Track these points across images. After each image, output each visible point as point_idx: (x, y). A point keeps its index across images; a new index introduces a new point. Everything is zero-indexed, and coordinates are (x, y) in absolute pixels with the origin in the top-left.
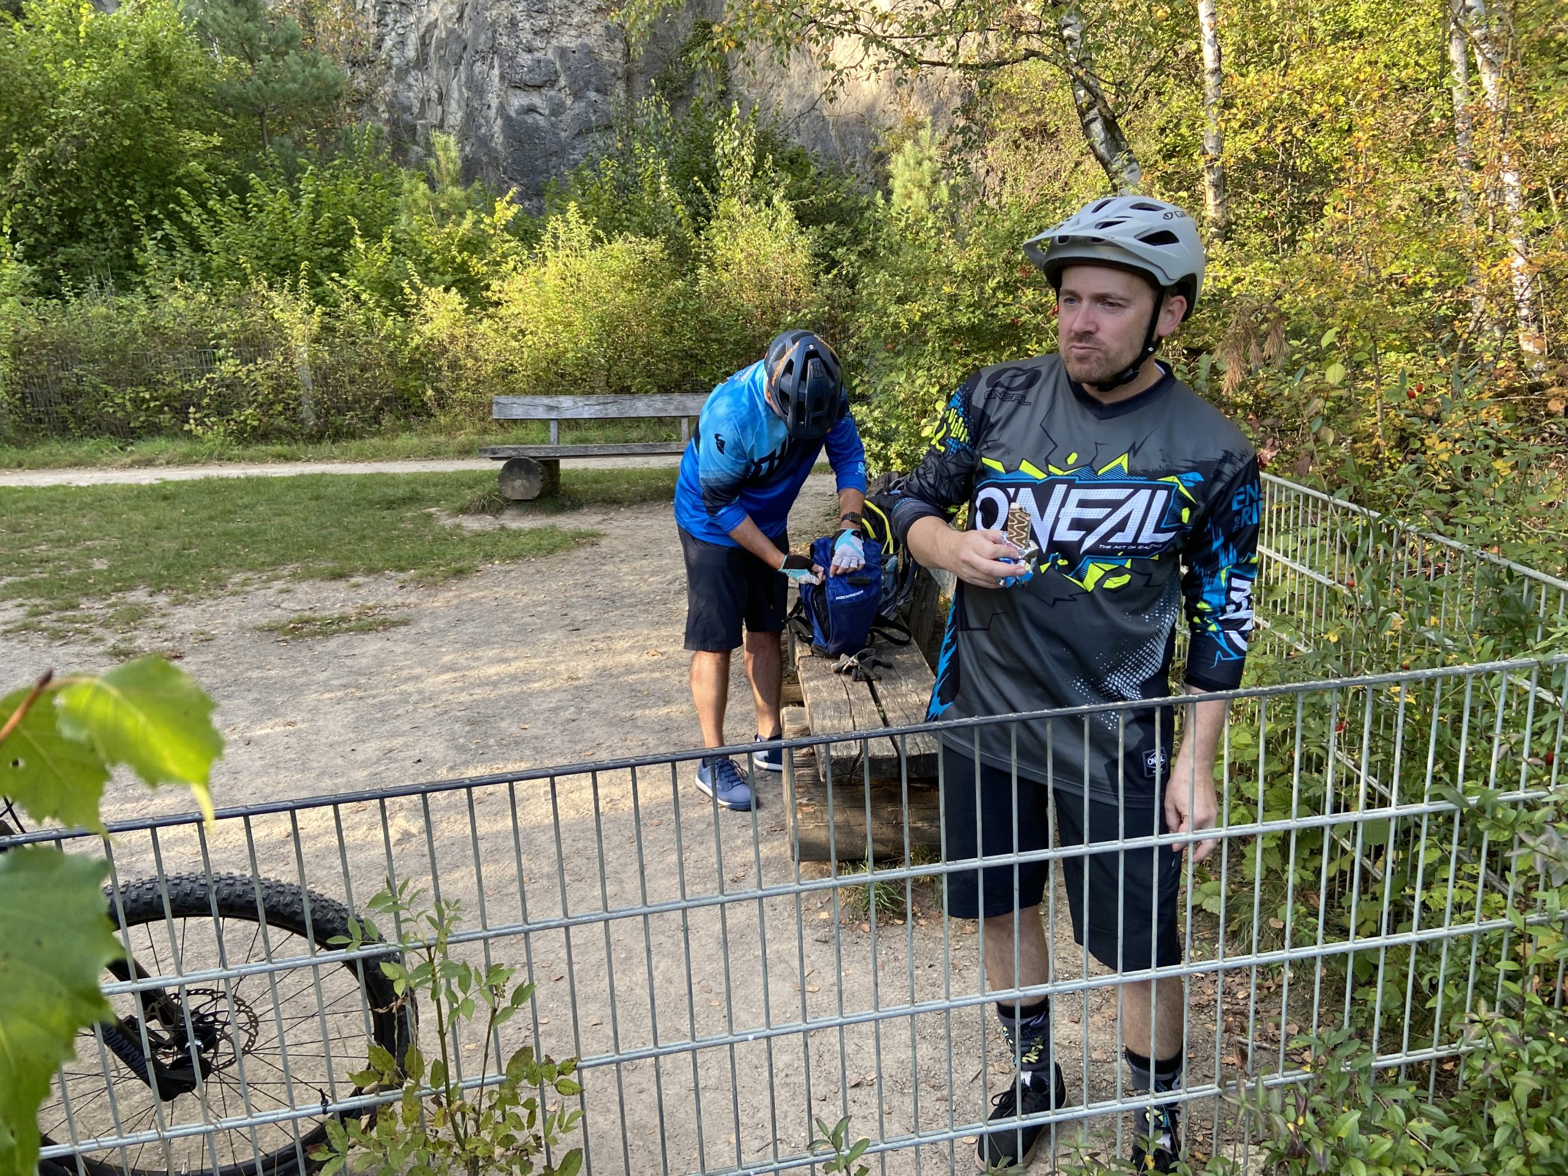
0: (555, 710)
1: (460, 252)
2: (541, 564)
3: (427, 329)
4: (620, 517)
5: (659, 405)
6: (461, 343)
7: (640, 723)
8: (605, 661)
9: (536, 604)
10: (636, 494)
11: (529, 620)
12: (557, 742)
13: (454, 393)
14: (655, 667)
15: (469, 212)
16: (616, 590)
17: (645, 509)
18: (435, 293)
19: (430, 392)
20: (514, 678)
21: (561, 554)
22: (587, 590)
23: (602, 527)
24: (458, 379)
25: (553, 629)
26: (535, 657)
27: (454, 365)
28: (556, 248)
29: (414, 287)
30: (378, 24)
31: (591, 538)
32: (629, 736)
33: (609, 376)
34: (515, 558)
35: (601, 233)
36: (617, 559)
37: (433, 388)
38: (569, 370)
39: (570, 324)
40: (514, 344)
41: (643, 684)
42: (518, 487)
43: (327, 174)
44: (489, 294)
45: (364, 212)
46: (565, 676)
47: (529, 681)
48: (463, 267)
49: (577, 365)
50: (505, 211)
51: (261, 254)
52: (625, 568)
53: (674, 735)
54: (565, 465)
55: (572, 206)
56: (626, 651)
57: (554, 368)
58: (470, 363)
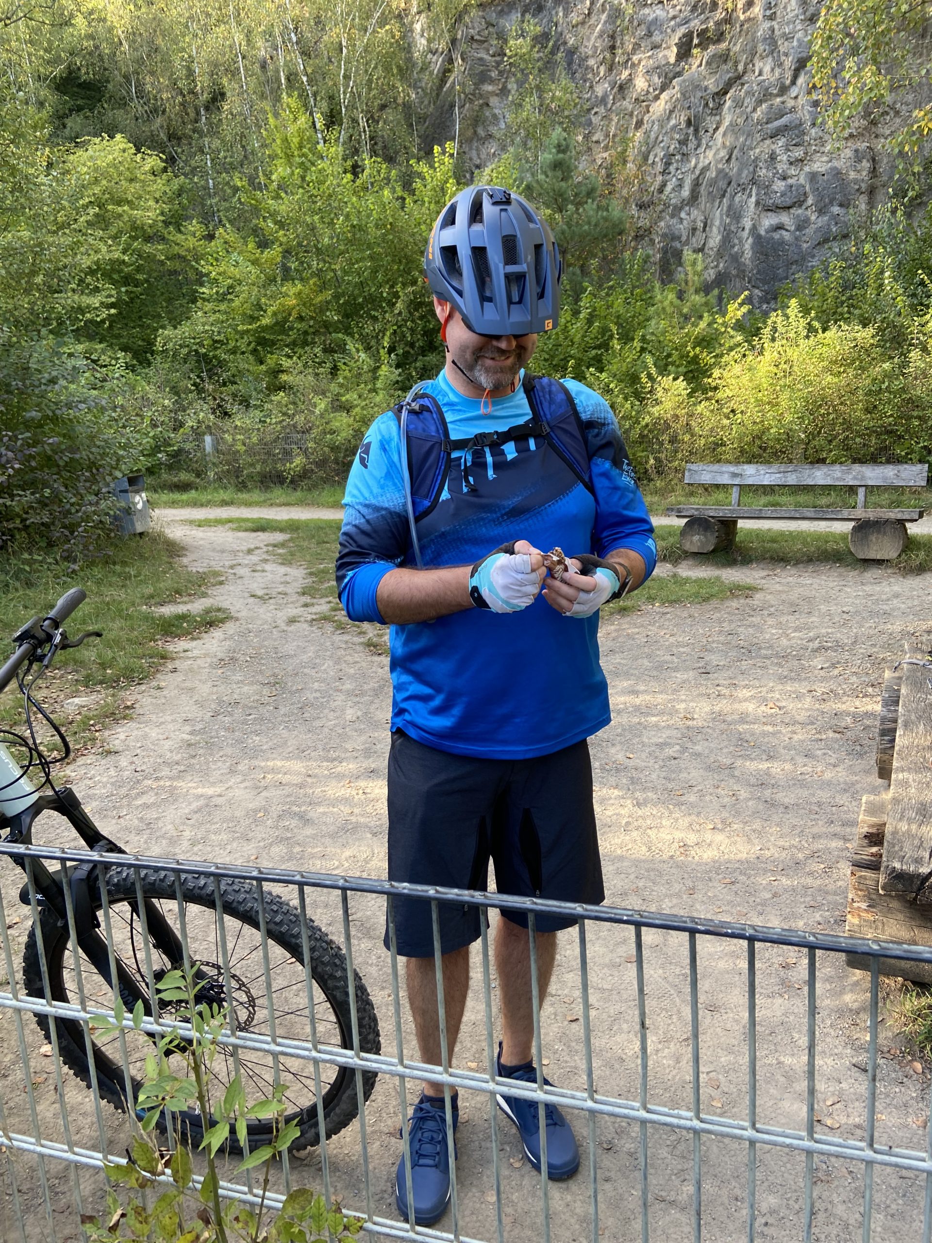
0: (661, 746)
1: (694, 348)
2: (695, 610)
3: (655, 411)
4: (783, 574)
5: (838, 474)
6: (683, 420)
7: (737, 773)
8: (722, 705)
9: (679, 645)
10: (804, 554)
11: (669, 658)
12: (654, 776)
13: (670, 462)
14: (769, 720)
15: (706, 315)
16: (755, 641)
17: (811, 568)
18: (666, 381)
19: (652, 461)
20: (637, 709)
21: (714, 602)
22: (730, 637)
23: (764, 581)
24: (676, 452)
25: (686, 669)
26: (661, 692)
27: (673, 440)
28: (773, 340)
29: (650, 376)
30: (663, 173)
31: (748, 591)
32: (723, 784)
33: (806, 450)
34: (672, 602)
35: (816, 324)
36: (766, 612)
37: (655, 459)
38: (771, 443)
39: (777, 404)
40: (726, 422)
41: (753, 735)
42: (696, 542)
43: (603, 293)
44: (710, 380)
45: (626, 321)
46: (682, 716)
47: (648, 714)
48: (695, 360)
49: (779, 440)
50: (736, 311)
51: (547, 357)
52: (771, 621)
53: (768, 793)
54: (741, 524)
55: (793, 302)
56: (746, 700)
57: (758, 442)
58: (687, 438)
